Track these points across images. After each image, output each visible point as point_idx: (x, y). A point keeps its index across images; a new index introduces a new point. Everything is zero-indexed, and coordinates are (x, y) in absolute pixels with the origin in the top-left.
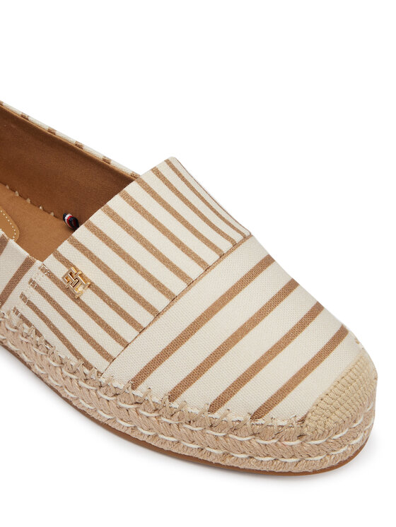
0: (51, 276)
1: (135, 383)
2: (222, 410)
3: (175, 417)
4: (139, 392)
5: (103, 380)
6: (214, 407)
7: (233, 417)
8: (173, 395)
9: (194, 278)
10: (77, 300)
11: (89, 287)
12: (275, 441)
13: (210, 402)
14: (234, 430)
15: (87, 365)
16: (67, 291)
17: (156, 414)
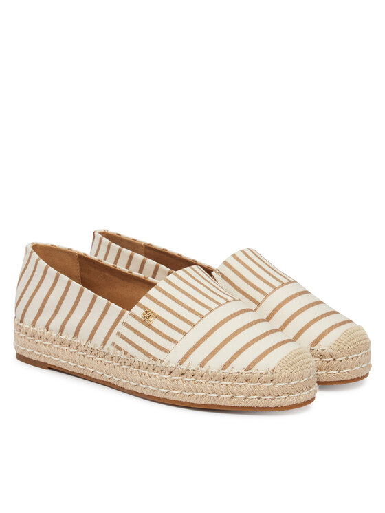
0: (135, 317)
1: (182, 362)
2: (229, 369)
3: (204, 377)
4: (184, 366)
5: (163, 364)
6: (224, 367)
7: (235, 371)
8: (202, 365)
9: (204, 315)
10: (149, 326)
11: (156, 318)
12: (259, 384)
13: (223, 364)
14: (236, 379)
15: (155, 359)
16: (143, 322)
17: (193, 379)
